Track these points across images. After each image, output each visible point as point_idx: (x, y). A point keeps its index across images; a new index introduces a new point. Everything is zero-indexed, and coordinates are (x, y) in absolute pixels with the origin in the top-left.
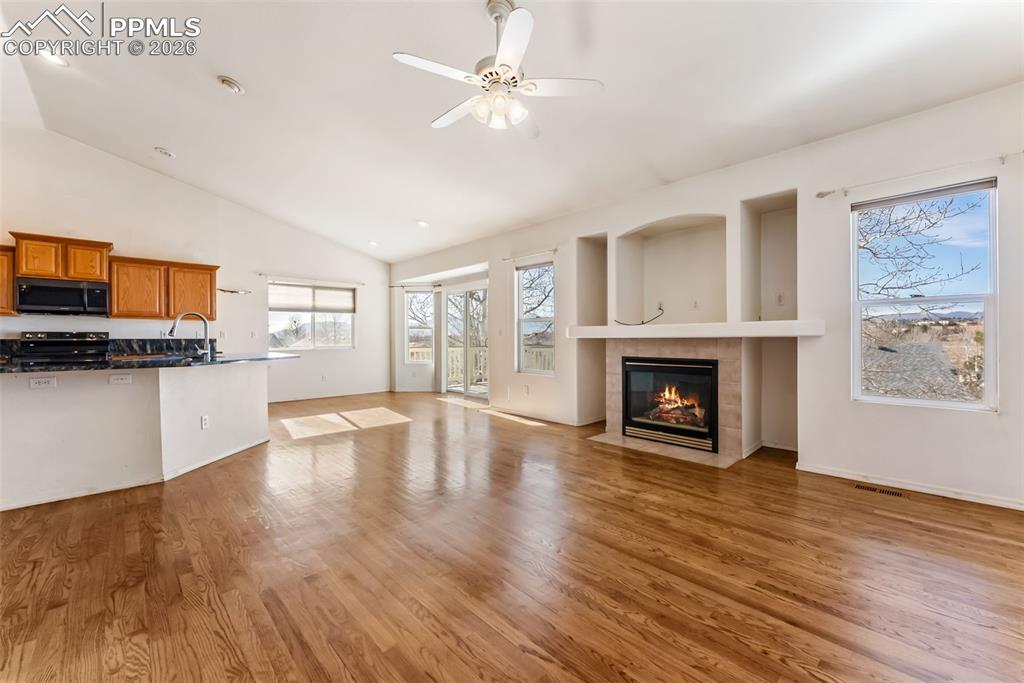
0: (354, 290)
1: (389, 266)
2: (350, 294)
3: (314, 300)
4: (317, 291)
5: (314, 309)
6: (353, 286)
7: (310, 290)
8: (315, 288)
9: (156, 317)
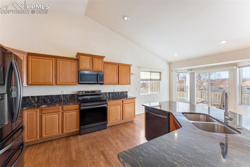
0: (160, 73)
1: (170, 64)
2: (159, 74)
3: (151, 76)
4: (151, 73)
5: (151, 80)
6: (160, 71)
7: (149, 73)
8: (151, 72)
9: (116, 84)
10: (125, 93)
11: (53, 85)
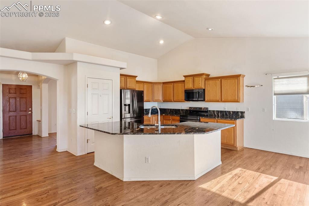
9: (218, 101)
10: (240, 114)
11: (172, 102)
